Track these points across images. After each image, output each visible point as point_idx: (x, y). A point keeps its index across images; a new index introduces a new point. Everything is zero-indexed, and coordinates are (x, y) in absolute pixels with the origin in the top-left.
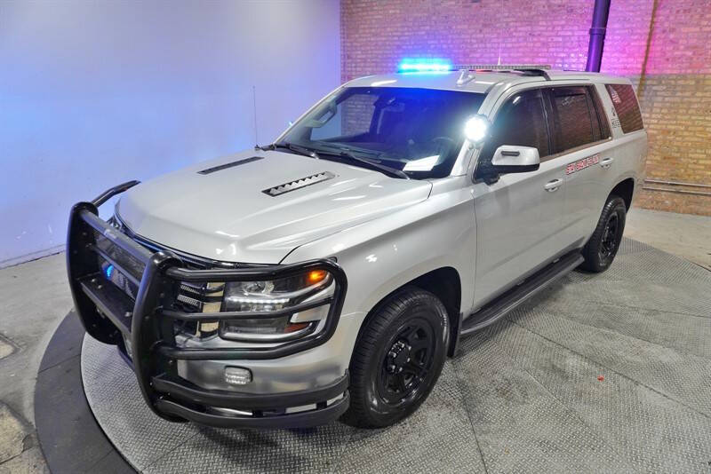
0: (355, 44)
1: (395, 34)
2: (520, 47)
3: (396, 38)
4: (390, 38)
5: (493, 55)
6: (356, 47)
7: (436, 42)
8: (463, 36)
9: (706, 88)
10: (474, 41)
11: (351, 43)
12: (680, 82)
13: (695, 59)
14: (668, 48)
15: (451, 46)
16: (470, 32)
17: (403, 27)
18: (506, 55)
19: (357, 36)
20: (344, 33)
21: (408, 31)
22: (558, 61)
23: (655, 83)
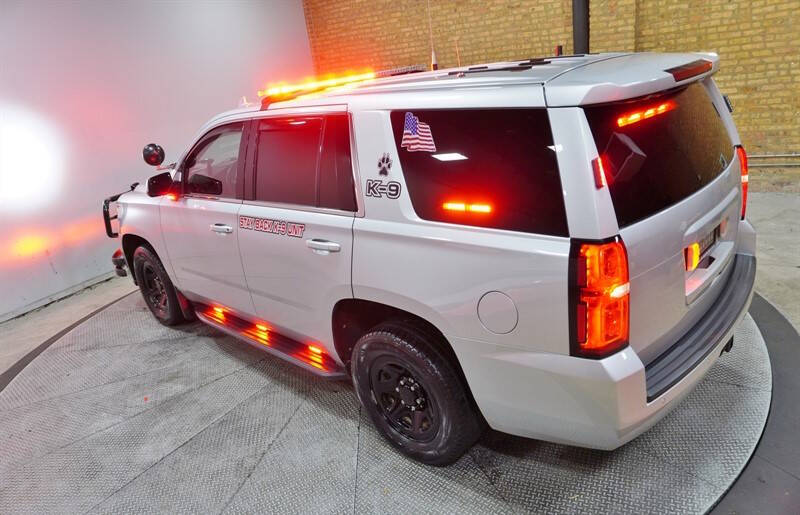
0: (326, 43)
1: (365, 25)
2: (500, 23)
3: (367, 31)
4: (362, 31)
5: (472, 36)
6: (328, 45)
7: (411, 29)
8: (438, 19)
9: (711, 44)
10: (451, 23)
11: (323, 41)
12: (680, 41)
13: (692, 13)
14: (660, 3)
15: (427, 32)
16: (444, 12)
17: (372, 16)
18: (487, 33)
19: (326, 33)
20: (312, 32)
21: (378, 21)
22: (544, 33)
23: (652, 45)
